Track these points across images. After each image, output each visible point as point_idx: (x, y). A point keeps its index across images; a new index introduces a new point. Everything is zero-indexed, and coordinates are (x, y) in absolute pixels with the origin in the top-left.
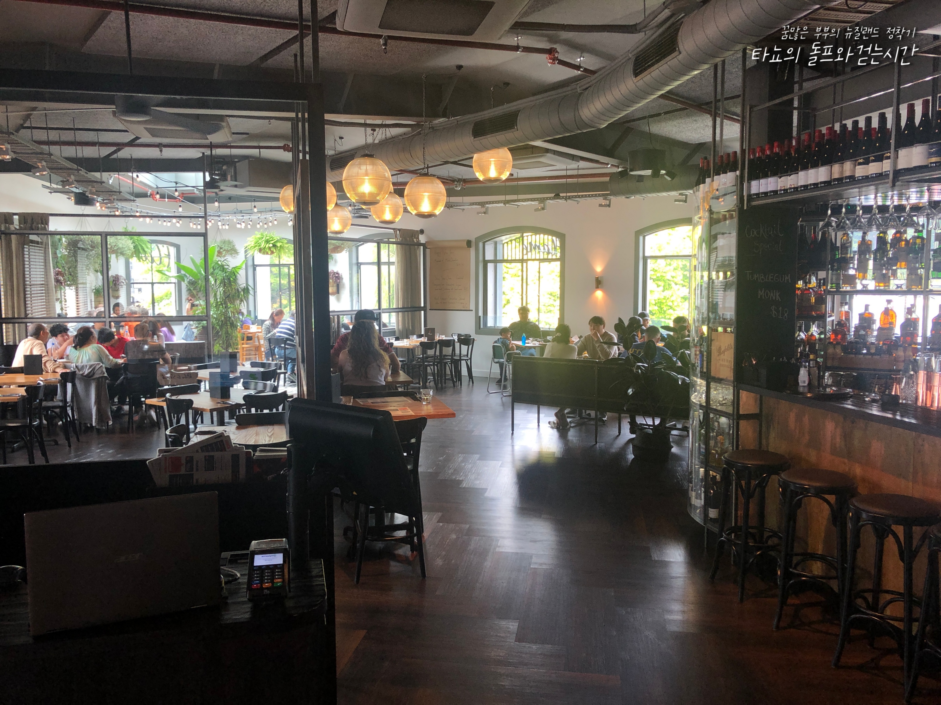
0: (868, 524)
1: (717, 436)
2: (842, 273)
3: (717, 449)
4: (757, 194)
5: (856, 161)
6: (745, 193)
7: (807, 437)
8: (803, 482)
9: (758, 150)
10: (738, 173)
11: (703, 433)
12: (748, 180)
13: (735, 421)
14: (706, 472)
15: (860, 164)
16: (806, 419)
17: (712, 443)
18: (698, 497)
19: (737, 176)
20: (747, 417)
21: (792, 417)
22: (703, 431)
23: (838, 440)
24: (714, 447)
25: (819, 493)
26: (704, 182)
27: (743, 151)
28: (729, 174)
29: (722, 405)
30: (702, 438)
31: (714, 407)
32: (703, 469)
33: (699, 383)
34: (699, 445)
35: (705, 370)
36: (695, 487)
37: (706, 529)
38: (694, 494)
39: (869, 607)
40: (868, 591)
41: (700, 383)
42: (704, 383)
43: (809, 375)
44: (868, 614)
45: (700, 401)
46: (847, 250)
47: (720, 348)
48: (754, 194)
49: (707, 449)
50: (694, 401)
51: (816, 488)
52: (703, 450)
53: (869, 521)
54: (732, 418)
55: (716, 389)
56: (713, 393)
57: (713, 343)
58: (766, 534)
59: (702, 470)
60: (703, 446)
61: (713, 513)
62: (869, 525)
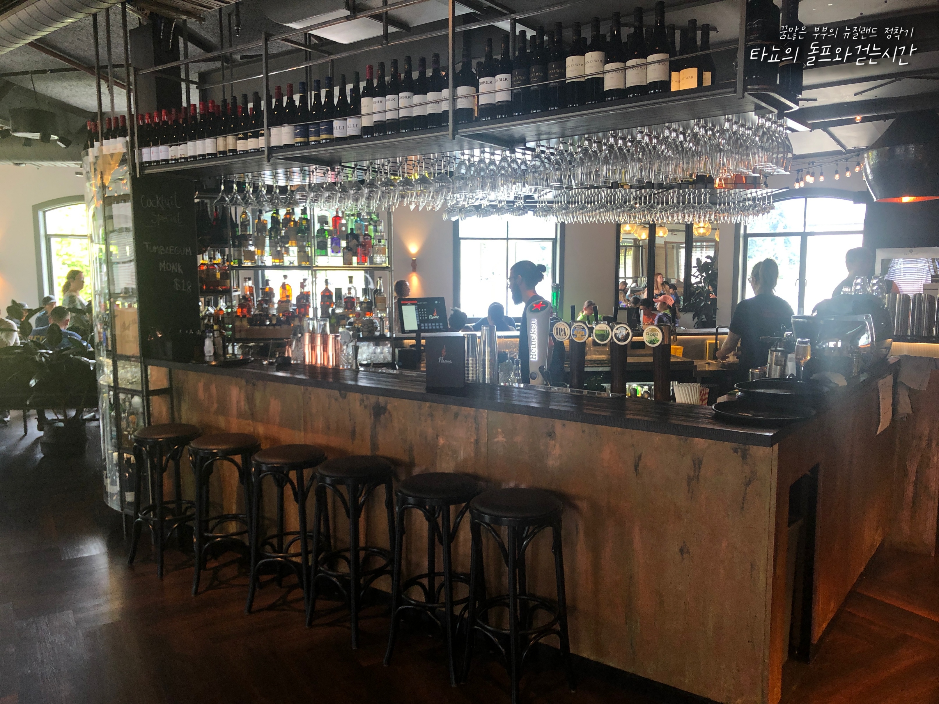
0: (268, 474)
1: (128, 416)
2: (242, 249)
3: (129, 429)
4: (149, 163)
5: (237, 135)
6: (137, 161)
7: (215, 406)
8: (211, 447)
9: (146, 116)
10: (128, 138)
11: (113, 415)
12: (139, 147)
13: (145, 398)
14: (120, 456)
15: (240, 139)
16: (213, 389)
17: (124, 424)
18: (113, 483)
19: (127, 141)
20: (157, 392)
21: (201, 385)
22: (113, 413)
23: (243, 403)
24: (127, 428)
25: (226, 455)
26: (92, 146)
27: (131, 116)
28: (118, 139)
29: (132, 383)
30: (113, 420)
31: (123, 386)
32: (117, 453)
33: (105, 363)
34: (111, 427)
35: (110, 348)
36: (109, 473)
37: (124, 516)
38: (109, 480)
39: (275, 551)
40: (273, 537)
41: (107, 362)
42: (110, 362)
43: (214, 345)
44: (274, 557)
45: (108, 382)
46: (246, 228)
47: (124, 323)
48: (146, 162)
49: (119, 431)
50: (101, 382)
51: (223, 451)
52: (114, 433)
53: (268, 471)
54: (141, 395)
55: (124, 368)
56: (121, 372)
57: (116, 319)
58: (184, 507)
59: (115, 454)
60: (114, 429)
61: (130, 497)
62: (269, 476)
